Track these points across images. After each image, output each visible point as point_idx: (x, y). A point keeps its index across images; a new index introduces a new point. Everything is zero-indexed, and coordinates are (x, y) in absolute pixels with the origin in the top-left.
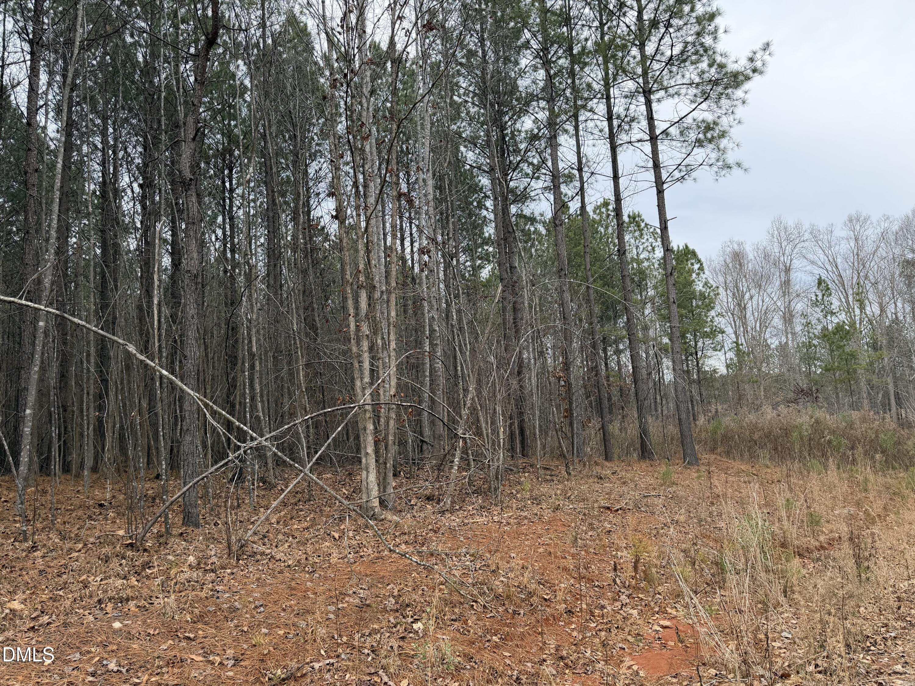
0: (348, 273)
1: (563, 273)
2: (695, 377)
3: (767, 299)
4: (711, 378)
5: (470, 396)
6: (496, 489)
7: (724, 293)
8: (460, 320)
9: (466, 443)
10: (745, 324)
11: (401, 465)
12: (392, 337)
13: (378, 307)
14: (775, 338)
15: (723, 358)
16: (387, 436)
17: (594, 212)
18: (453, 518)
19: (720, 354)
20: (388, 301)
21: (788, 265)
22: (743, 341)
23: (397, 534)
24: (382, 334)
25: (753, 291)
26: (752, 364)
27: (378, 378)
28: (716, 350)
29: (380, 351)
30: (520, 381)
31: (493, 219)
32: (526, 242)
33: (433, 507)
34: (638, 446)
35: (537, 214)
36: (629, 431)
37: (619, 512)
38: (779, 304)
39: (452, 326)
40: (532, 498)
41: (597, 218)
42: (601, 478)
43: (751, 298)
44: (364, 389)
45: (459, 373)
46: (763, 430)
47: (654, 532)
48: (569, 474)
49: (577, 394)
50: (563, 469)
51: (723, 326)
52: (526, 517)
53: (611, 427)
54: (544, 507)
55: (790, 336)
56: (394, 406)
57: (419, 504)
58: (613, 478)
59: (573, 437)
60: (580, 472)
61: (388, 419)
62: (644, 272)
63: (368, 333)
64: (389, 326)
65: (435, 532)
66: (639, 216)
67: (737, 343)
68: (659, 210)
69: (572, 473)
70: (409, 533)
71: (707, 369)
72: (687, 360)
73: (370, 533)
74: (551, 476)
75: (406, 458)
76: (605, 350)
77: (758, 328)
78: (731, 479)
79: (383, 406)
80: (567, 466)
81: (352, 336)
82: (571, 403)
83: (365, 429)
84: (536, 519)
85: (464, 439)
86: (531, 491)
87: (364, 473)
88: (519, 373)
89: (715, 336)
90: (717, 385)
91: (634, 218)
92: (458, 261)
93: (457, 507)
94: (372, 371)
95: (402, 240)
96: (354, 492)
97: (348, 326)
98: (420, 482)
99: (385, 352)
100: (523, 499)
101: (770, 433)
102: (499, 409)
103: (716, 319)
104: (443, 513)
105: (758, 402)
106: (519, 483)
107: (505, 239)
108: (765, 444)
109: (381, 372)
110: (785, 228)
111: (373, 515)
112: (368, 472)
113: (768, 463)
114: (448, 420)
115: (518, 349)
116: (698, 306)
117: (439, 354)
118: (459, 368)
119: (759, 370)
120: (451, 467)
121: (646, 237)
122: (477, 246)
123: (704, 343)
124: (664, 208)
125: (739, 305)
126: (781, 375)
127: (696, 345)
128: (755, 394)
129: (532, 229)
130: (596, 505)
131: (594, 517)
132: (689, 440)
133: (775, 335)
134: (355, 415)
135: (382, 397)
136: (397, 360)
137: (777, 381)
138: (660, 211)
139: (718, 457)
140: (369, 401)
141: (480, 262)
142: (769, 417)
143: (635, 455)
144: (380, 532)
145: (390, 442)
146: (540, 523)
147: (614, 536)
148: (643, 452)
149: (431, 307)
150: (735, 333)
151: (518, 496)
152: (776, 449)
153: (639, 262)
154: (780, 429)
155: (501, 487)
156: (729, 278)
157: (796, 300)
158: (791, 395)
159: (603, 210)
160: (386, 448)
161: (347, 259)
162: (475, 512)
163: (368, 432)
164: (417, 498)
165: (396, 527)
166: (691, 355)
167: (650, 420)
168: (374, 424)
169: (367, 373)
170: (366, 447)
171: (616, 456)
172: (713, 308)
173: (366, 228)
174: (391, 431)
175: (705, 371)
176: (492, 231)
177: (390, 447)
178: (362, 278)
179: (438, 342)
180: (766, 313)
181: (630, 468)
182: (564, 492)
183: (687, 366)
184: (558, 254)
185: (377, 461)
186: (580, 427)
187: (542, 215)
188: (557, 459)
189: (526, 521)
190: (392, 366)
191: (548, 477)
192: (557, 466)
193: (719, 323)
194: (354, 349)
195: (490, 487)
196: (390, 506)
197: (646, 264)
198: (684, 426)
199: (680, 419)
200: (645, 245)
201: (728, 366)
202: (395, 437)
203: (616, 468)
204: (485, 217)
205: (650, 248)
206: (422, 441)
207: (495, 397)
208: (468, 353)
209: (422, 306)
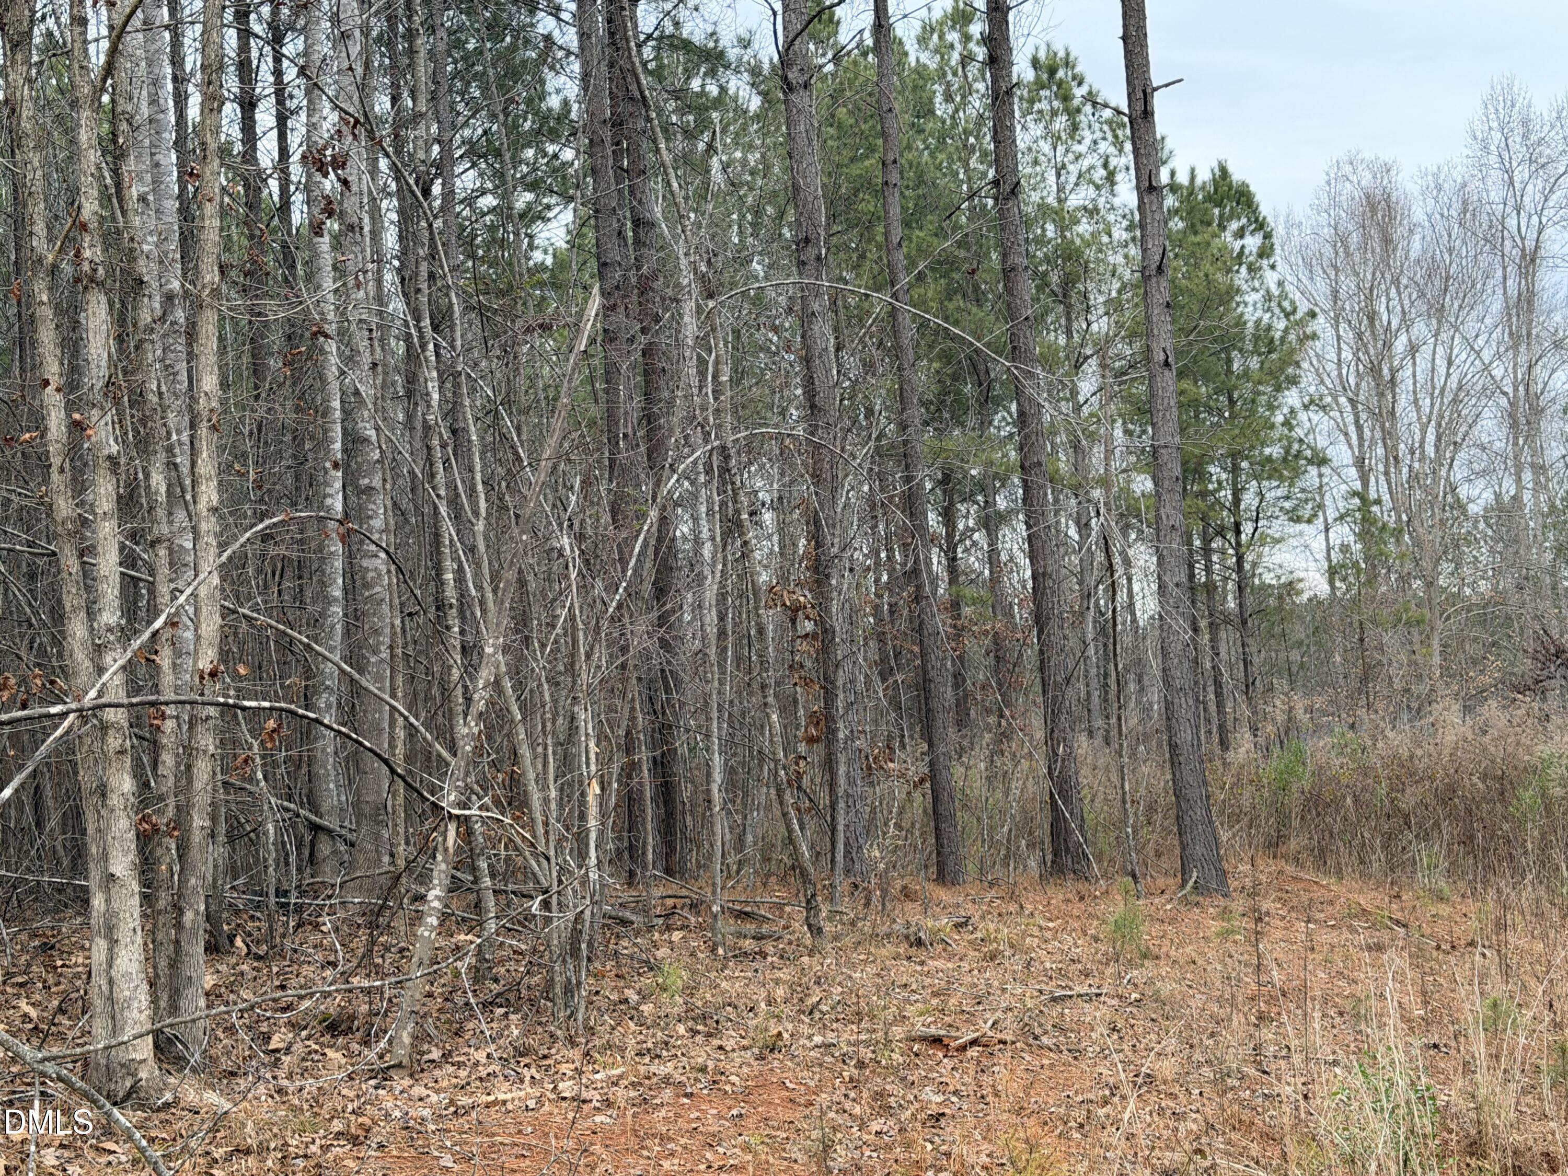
0: (40, 228)
1: (811, 252)
2: (1232, 604)
3: (1462, 355)
4: (1280, 608)
5: (485, 675)
6: (569, 990)
7: (1330, 333)
8: (452, 411)
9: (470, 832)
10: (1389, 436)
11: (237, 912)
12: (207, 465)
13: (153, 353)
14: (1481, 483)
15: (1318, 545)
16: (183, 811)
17: (922, 41)
18: (419, 1091)
19: (1312, 534)
20: (191, 335)
21: (1530, 244)
22: (1384, 488)
23: (218, 1153)
24: (170, 450)
25: (1420, 329)
26: (1409, 566)
27: (154, 612)
28: (1298, 520)
29: (161, 513)
30: (662, 620)
31: (574, 45)
32: (690, 135)
33: (350, 1055)
34: (1043, 832)
35: (727, 40)
36: (1016, 787)
37: (973, 1052)
38: (1498, 372)
39: (427, 427)
40: (692, 1015)
41: (931, 62)
42: (919, 943)
43: (1413, 349)
44: (99, 649)
45: (450, 593)
46: (1432, 778)
47: (1080, 1114)
48: (817, 931)
49: (848, 665)
50: (797, 912)
51: (1322, 442)
52: (667, 1080)
53: (958, 771)
54: (729, 1044)
55: (1527, 476)
56: (212, 711)
57: (298, 1048)
58: (960, 942)
59: (833, 806)
60: (853, 923)
61: (189, 752)
62: (1079, 253)
63: (114, 449)
64: (193, 426)
65: (355, 1141)
66: (1068, 63)
67: (1362, 496)
68: (1128, 53)
69: (828, 928)
70: (263, 1149)
71: (1269, 578)
72: (1207, 551)
73: (122, 1152)
74: (758, 938)
75: (255, 888)
76: (948, 516)
77: (1430, 451)
78: (1325, 937)
79: (170, 711)
80: (811, 906)
81: (56, 461)
82: (829, 696)
83: (103, 791)
84: (701, 1087)
85: (465, 822)
86: (690, 990)
87: (99, 948)
88: (660, 591)
89: (1297, 473)
90: (1299, 632)
91: (1052, 71)
92: (449, 193)
93: (436, 1054)
94: (129, 584)
95: (248, 105)
96: (61, 1010)
97: (39, 422)
98: (307, 970)
99: (181, 515)
100: (662, 1020)
101: (1452, 789)
102: (585, 719)
103: (1303, 416)
104: (383, 1075)
105: (1423, 689)
106: (652, 967)
107: (617, 123)
108: (1437, 824)
109: (164, 589)
110: (1525, 123)
111: (134, 1089)
112: (113, 943)
113: (1443, 884)
114: (408, 759)
115: (653, 514)
116: (1246, 374)
117: (378, 523)
118: (449, 576)
119: (1430, 585)
120: (418, 917)
121: (1088, 137)
122: (519, 142)
123: (1261, 495)
124: (1144, 46)
125: (1375, 370)
126: (1499, 598)
127: (1237, 501)
128: (1411, 663)
129: (713, 90)
130: (898, 1032)
131: (893, 1069)
132: (1199, 813)
133: (1484, 473)
134: (68, 745)
135: (167, 678)
136: (222, 546)
137: (1483, 621)
138: (1129, 55)
139: (1290, 869)
140: (117, 691)
141: (529, 196)
142: (1450, 738)
143: (1032, 863)
144: (156, 1153)
145: (197, 837)
146: (716, 1096)
147: (951, 1131)
148: (1056, 853)
149: (350, 359)
150: (1360, 463)
151: (647, 1008)
152: (1468, 840)
153: (1065, 221)
154: (1484, 777)
155: (589, 984)
156: (1347, 284)
157: (1551, 360)
158: (1525, 667)
159: (953, 37)
160: (182, 856)
161: (35, 178)
162: (495, 1067)
163: (114, 800)
164: (291, 1025)
165: (214, 1130)
166: (1221, 532)
167: (1082, 744)
168: (138, 773)
169: (110, 592)
170: (105, 857)
171: (971, 867)
172: (1293, 381)
173: (109, 69)
174: (202, 794)
175: (1265, 587)
176: (572, 90)
177: (194, 854)
178: (92, 251)
179: (377, 482)
180: (1455, 401)
181: (1013, 908)
182: (799, 991)
183: (1208, 569)
184: (796, 188)
185: (147, 899)
186: (858, 775)
187: (745, 44)
188: (783, 881)
189: (667, 1094)
190: (205, 568)
191: (748, 944)
192: (781, 907)
193: (1312, 430)
194: (64, 507)
195: (550, 983)
196: (196, 1058)
197: (1084, 227)
198: (1186, 769)
199: (1173, 747)
200: (1086, 163)
201: (1332, 572)
202: (214, 818)
203: (970, 909)
204: (548, 38)
205: (1100, 174)
206: (316, 828)
207: (575, 676)
208: (480, 527)
209: (315, 353)
